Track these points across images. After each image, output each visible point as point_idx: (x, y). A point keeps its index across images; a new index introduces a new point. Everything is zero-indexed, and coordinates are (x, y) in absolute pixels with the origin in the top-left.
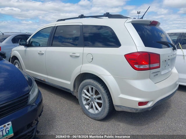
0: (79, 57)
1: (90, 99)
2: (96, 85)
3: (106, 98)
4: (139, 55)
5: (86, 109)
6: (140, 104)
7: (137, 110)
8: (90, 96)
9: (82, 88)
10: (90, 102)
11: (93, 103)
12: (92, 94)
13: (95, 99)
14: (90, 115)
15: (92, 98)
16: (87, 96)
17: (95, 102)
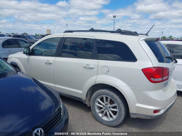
0: (94, 69)
1: (104, 107)
2: (112, 95)
3: (122, 107)
4: (155, 70)
5: (100, 117)
6: (155, 111)
7: (152, 117)
8: (104, 105)
9: (96, 98)
10: (104, 111)
11: (107, 111)
12: (106, 103)
13: (110, 107)
14: (105, 122)
15: (107, 107)
16: (101, 104)
17: (109, 111)
